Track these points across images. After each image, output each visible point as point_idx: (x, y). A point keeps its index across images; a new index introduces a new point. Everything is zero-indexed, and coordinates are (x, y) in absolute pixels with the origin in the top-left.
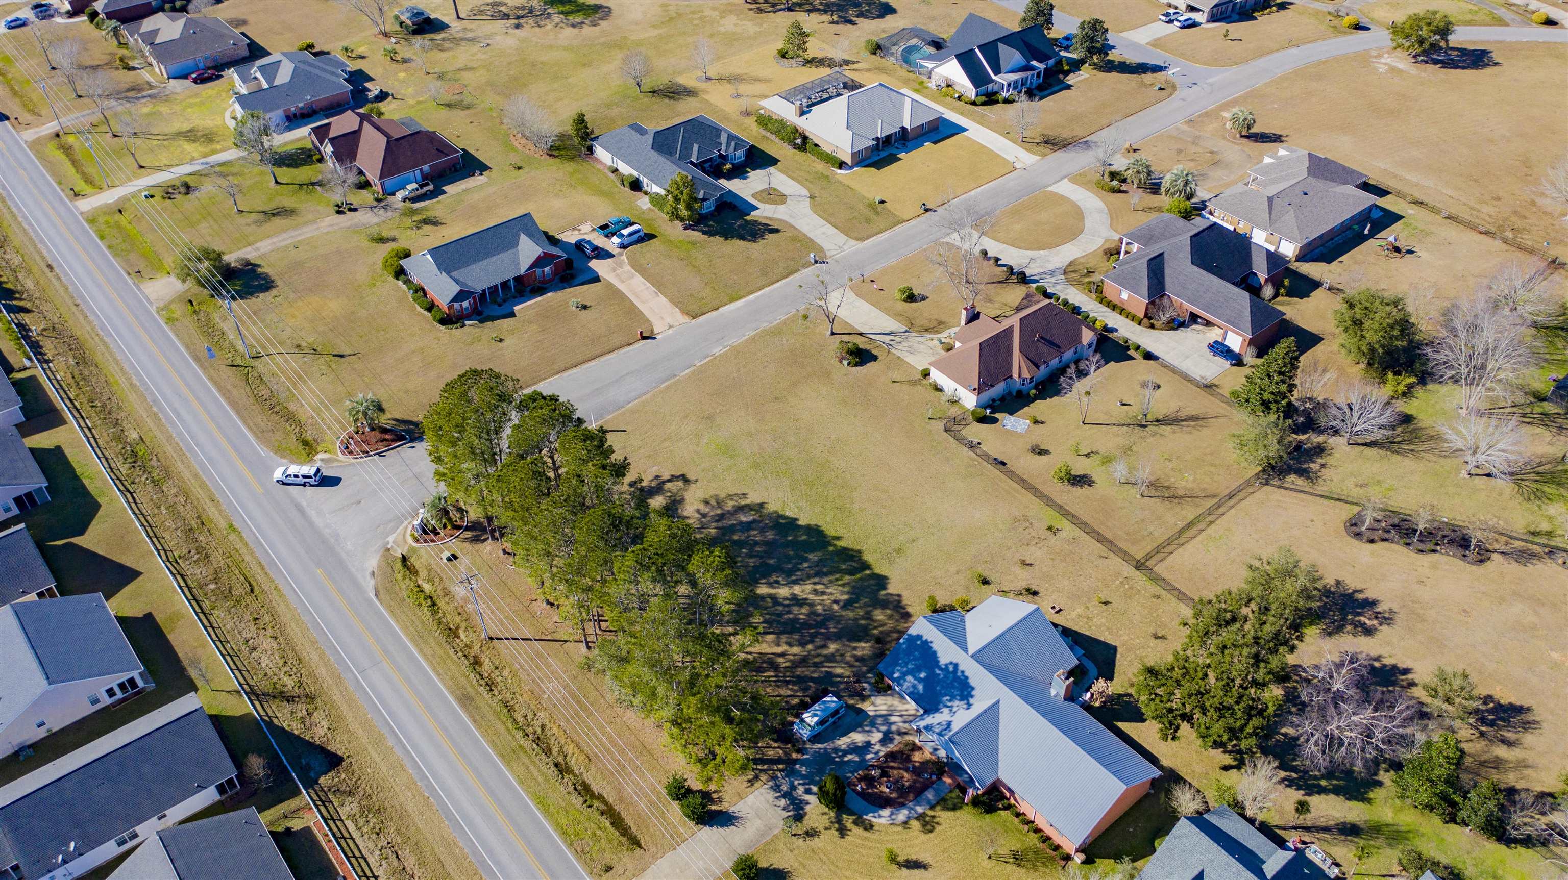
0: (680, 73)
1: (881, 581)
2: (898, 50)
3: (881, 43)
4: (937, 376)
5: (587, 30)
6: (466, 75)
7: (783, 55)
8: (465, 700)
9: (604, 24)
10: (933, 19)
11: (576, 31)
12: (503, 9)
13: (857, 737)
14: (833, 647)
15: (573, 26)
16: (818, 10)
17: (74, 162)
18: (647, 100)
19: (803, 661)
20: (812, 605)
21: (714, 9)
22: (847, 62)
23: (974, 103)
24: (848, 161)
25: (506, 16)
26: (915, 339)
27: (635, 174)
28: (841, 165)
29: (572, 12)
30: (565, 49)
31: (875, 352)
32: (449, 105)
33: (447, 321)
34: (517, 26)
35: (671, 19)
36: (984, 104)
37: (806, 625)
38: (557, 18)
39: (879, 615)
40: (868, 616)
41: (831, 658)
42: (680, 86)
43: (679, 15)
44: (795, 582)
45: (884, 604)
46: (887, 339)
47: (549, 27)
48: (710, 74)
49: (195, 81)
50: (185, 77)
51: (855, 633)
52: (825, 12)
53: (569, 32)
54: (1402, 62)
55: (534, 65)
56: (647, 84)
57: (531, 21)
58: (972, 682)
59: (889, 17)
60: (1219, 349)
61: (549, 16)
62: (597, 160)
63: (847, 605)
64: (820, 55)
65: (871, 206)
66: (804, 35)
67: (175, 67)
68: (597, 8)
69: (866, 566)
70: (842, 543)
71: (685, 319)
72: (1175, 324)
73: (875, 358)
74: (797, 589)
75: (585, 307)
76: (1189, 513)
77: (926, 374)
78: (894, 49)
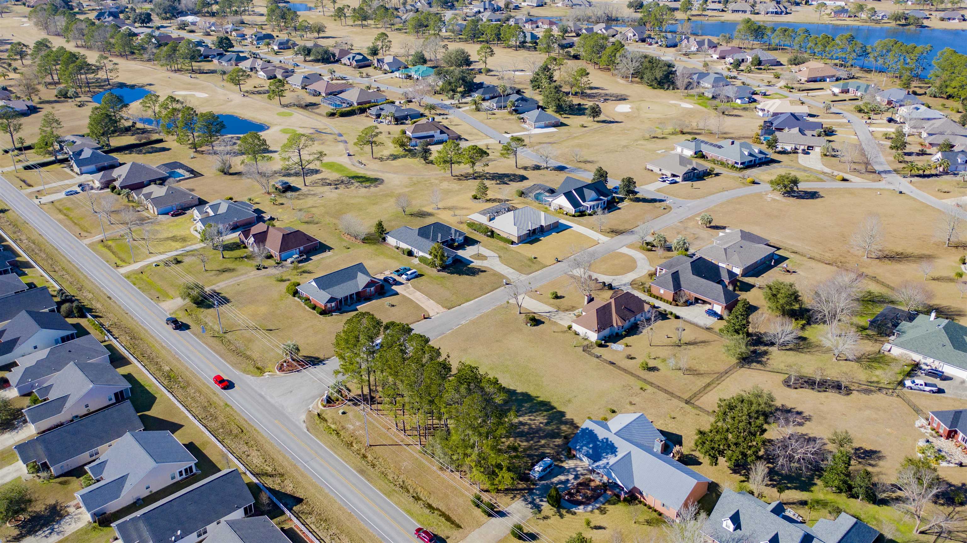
0: (424, 206)
1: (562, 414)
2: (532, 195)
3: (524, 191)
4: (576, 327)
5: (373, 189)
6: (313, 209)
7: (475, 198)
8: (362, 472)
9: (381, 186)
10: (547, 182)
11: (367, 189)
12: (328, 181)
13: (562, 478)
14: (543, 442)
15: (365, 187)
16: (489, 179)
17: (113, 253)
18: (409, 218)
19: (530, 448)
20: (529, 425)
21: (436, 179)
22: (508, 200)
23: (574, 216)
24: (516, 240)
25: (330, 184)
26: (561, 314)
27: (410, 248)
28: (513, 243)
29: (364, 182)
30: (363, 197)
31: (543, 320)
32: (307, 223)
33: (324, 313)
34: (336, 188)
35: (415, 184)
36: (579, 216)
37: (528, 433)
38: (357, 184)
39: (564, 428)
40: (558, 428)
41: (543, 446)
42: (423, 212)
43: (419, 182)
44: (520, 416)
45: (566, 423)
46: (548, 314)
47: (353, 188)
48: (439, 206)
49: (172, 216)
50: (167, 214)
51: (553, 435)
52: (493, 180)
53: (364, 190)
54: (778, 196)
55: (348, 205)
56: (408, 210)
57: (343, 186)
58: (616, 445)
59: (525, 181)
60: (712, 313)
61: (352, 183)
62: (388, 244)
63: (547, 424)
64: (494, 198)
65: (530, 260)
66: (486, 188)
67: (163, 209)
68: (376, 180)
69: (553, 408)
70: (539, 399)
71: (445, 310)
72: (688, 303)
73: (543, 323)
74: (521, 419)
75: (393, 306)
76: (708, 380)
77: (570, 328)
78: (531, 194)
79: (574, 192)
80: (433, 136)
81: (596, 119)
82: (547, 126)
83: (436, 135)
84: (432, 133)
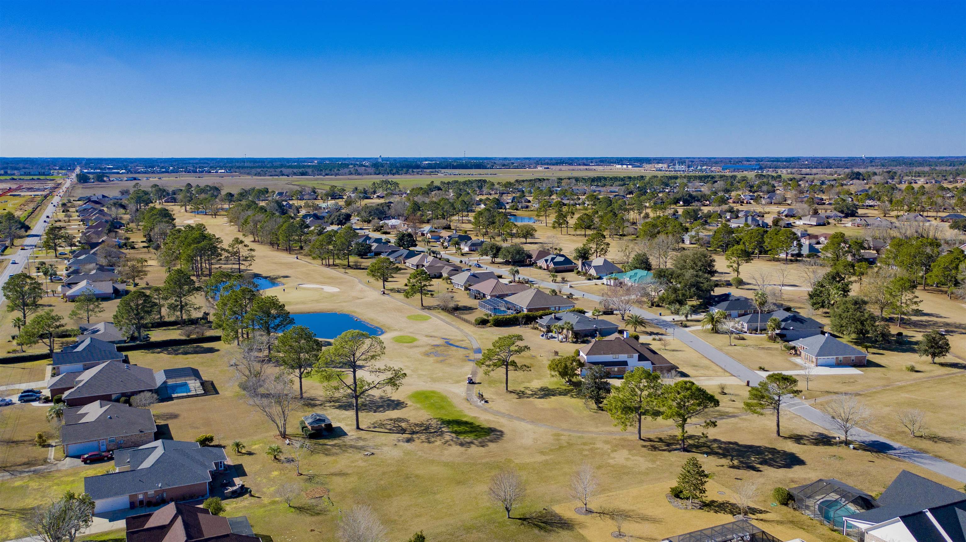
0: (558, 502)
2: (814, 503)
3: (794, 493)
5: (474, 450)
6: (338, 480)
7: (677, 494)
9: (492, 446)
10: (849, 475)
11: (462, 449)
12: (403, 425)
15: (462, 445)
16: (716, 454)
18: (513, 527)
21: (607, 442)
22: (753, 511)
25: (403, 431)
29: (465, 432)
30: (446, 464)
32: (300, 509)
34: (408, 441)
35: (561, 447)
38: (447, 437)
42: (556, 515)
43: (570, 445)
47: (438, 443)
48: (590, 506)
49: (85, 461)
50: (78, 457)
52: (724, 456)
53: (456, 449)
55: (407, 477)
56: (518, 509)
57: (423, 437)
59: (797, 468)
61: (442, 433)
64: (720, 499)
66: (702, 474)
67: (73, 448)
68: (490, 431)
78: (810, 502)
79: (929, 514)
80: (625, 363)
81: (937, 360)
82: (839, 364)
83: (630, 361)
84: (622, 357)
